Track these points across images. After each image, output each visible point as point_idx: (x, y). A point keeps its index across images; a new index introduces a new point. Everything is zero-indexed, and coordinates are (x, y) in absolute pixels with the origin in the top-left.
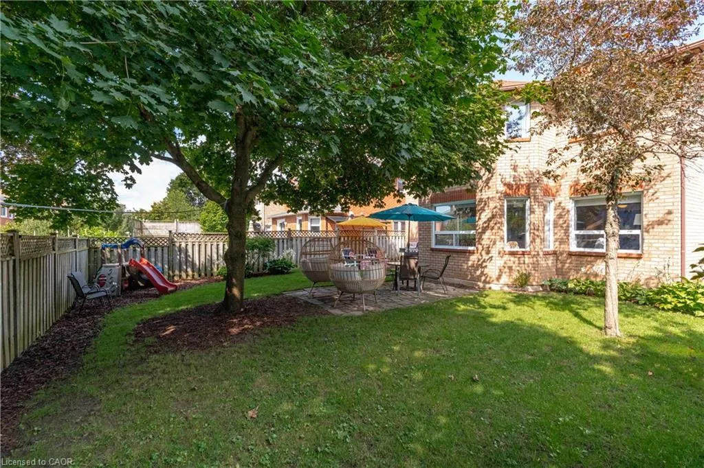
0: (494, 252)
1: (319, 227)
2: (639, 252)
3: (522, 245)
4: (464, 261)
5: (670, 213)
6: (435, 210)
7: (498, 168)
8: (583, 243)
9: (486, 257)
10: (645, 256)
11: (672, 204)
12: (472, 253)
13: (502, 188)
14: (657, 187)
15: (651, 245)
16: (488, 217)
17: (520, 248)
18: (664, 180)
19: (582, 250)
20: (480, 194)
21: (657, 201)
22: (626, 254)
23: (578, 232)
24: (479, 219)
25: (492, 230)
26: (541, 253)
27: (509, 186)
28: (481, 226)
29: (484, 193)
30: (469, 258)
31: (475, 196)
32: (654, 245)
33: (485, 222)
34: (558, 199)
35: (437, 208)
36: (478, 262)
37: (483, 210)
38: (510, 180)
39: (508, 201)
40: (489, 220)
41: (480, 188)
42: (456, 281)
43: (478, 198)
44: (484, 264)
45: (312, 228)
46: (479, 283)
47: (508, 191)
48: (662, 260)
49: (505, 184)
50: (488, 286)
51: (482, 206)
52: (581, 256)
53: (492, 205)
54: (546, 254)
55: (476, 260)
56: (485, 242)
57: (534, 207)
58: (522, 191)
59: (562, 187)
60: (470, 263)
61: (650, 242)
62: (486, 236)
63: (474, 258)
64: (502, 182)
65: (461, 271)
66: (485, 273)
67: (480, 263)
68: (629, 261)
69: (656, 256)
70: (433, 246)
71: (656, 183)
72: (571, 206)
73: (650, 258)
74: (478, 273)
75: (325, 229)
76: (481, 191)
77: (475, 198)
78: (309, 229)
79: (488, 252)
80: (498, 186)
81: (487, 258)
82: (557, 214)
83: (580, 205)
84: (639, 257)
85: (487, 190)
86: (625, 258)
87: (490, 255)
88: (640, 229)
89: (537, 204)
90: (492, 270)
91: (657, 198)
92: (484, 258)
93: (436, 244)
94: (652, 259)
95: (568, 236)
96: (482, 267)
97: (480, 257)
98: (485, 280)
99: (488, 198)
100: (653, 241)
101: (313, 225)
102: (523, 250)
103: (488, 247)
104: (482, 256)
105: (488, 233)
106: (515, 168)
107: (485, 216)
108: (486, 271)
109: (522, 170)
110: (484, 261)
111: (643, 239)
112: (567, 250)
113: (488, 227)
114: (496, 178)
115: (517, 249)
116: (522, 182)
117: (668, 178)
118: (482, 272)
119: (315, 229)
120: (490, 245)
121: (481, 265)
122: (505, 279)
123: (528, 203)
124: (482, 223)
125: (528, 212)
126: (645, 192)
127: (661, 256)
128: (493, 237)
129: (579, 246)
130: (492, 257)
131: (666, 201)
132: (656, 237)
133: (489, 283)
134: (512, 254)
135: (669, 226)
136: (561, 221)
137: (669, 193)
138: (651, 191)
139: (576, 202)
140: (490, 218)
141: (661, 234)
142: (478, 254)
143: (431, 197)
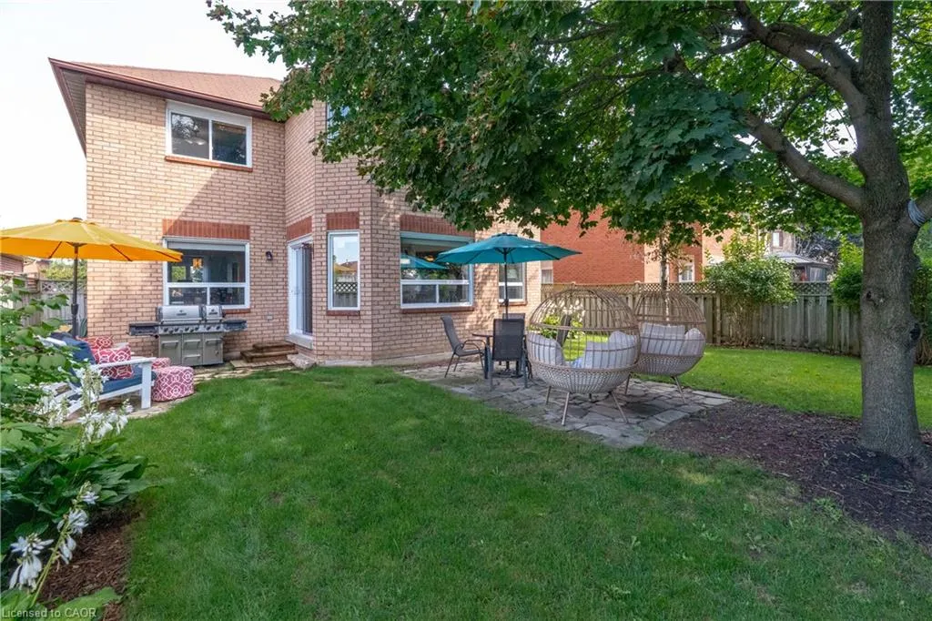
4: (460, 323)
28: (481, 274)
30: (466, 318)
55: (475, 320)
60: (467, 326)
63: (472, 317)
67: (479, 323)
81: (488, 315)
87: (491, 311)
92: (484, 315)
93: (403, 302)
97: (480, 316)
104: (482, 313)
121: (481, 325)
142: (478, 311)
143: (401, 218)
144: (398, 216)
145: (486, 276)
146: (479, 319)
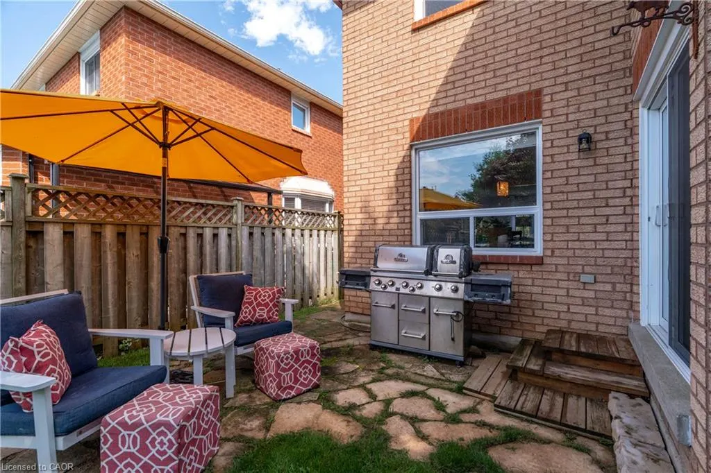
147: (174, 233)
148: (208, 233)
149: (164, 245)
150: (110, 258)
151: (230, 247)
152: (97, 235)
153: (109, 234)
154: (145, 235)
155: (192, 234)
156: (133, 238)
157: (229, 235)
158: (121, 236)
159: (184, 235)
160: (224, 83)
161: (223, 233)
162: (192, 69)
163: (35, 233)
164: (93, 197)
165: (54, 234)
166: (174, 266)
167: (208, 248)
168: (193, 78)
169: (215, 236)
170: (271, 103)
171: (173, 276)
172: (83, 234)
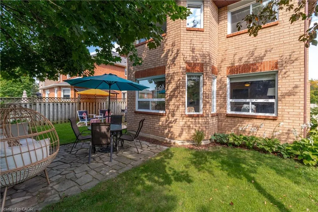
0: (178, 114)
1: (69, 95)
2: (274, 115)
3: (197, 110)
4: (156, 121)
5: (296, 87)
6: (138, 83)
7: (182, 49)
8: (235, 108)
9: (171, 119)
10: (279, 118)
11: (299, 80)
12: (162, 115)
13: (184, 65)
14: (288, 67)
15: (283, 110)
16: (173, 88)
17: (196, 112)
18: (293, 62)
19: (234, 113)
20: (168, 70)
21: (289, 78)
22: (264, 116)
23: (231, 100)
24: (168, 89)
25: (176, 98)
26: (210, 116)
27: (188, 63)
28: (169, 95)
29: (171, 70)
30: (160, 119)
31: (165, 72)
32: (286, 110)
33: (172, 92)
34: (219, 77)
35: (140, 81)
36: (166, 122)
37: (170, 82)
38: (189, 59)
39: (188, 76)
40: (174, 90)
41: (168, 66)
42: (152, 136)
43: (166, 73)
44: (170, 125)
45: (64, 96)
46: (166, 139)
47: (188, 67)
48: (292, 121)
49: (186, 62)
50: (173, 141)
51: (169, 79)
52: (234, 117)
53: (176, 78)
54: (213, 116)
55: (165, 121)
56: (171, 107)
57: (206, 81)
58: (198, 68)
59: (222, 69)
60: (161, 123)
61: (283, 107)
62: (172, 103)
63: (163, 119)
64: (184, 60)
65: (155, 129)
66: (171, 131)
68: (267, 122)
69: (287, 118)
70: (137, 110)
71: (287, 65)
72: (228, 81)
73: (283, 120)
74: (166, 131)
75: (73, 97)
76: (169, 67)
77: (165, 74)
78: (62, 96)
79: (173, 116)
80: (181, 64)
81: (173, 120)
82: (218, 87)
83: (233, 82)
84: (274, 119)
85: (173, 67)
86: (265, 119)
87: (175, 118)
88: (275, 98)
89: (208, 78)
90: (176, 129)
91: (288, 76)
92: (170, 119)
93: (139, 108)
94: (284, 121)
95: (226, 103)
96: (169, 127)
97: (167, 119)
98: (171, 137)
99: (174, 73)
100: (285, 107)
101: (65, 94)
102: (197, 113)
103: (174, 112)
105: (173, 101)
106: (193, 50)
107: (171, 87)
108: (172, 130)
109: (198, 53)
110: (171, 123)
111: (277, 106)
112: (225, 112)
113: (174, 95)
114: (180, 58)
115: (193, 113)
116: (198, 62)
117: (296, 61)
118: (169, 131)
119: (66, 97)
120: (174, 110)
121: (168, 125)
122: (185, 135)
123: (201, 78)
124: (169, 92)
125: (201, 85)
126: (279, 71)
127: (291, 118)
128: (177, 103)
129: (232, 110)
130: (177, 119)
131: (295, 78)
132: (287, 105)
133: (174, 139)
134: (191, 116)
135: (296, 97)
136: (221, 92)
137: (297, 72)
138: (284, 71)
139: (231, 79)
140: (175, 89)
141: (291, 102)
142: (166, 117)
143: (135, 73)
144: (134, 73)
145: (172, 96)
146: (167, 121)
147: (97, 103)
148: (102, 103)
149: (95, 105)
150: (88, 107)
151: (106, 105)
152: (87, 104)
153: (88, 103)
154: (93, 103)
155: (99, 103)
156: (91, 104)
157: (106, 103)
158: (89, 104)
159: (98, 104)
160: (108, 69)
161: (105, 103)
162: (101, 68)
163: (80, 104)
164: (86, 98)
165: (82, 103)
166: (97, 108)
167: (102, 106)
168: (101, 70)
169: (103, 104)
170: (119, 71)
171: (97, 110)
172: (85, 103)
